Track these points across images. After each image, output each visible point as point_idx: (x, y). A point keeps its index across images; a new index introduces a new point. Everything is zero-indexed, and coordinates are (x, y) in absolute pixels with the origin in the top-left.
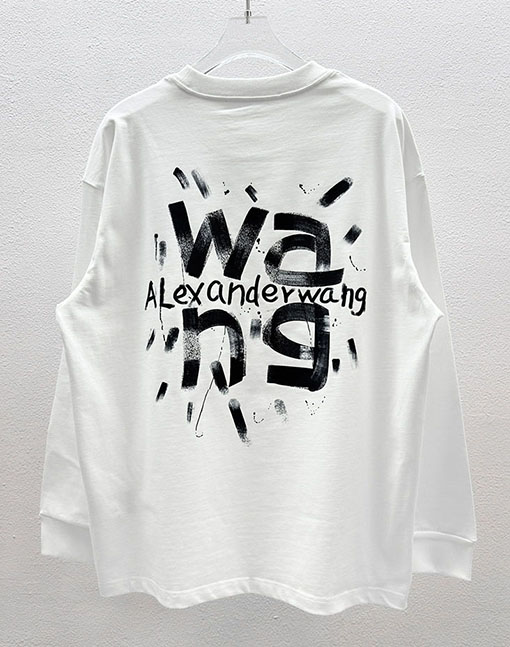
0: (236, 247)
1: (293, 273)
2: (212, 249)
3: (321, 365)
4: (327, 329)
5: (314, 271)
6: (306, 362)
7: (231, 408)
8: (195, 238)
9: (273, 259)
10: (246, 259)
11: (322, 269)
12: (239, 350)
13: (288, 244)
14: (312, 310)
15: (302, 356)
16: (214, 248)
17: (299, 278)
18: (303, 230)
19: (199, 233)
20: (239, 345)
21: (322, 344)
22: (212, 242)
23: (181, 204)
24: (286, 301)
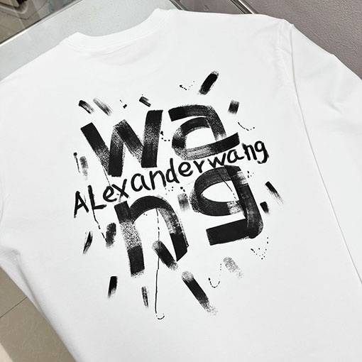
0: (145, 143)
1: (198, 148)
2: (126, 150)
3: (252, 213)
4: (243, 182)
5: (215, 141)
6: (237, 216)
7: (186, 282)
8: (109, 147)
9: (178, 143)
10: (156, 150)
11: (220, 138)
12: (175, 225)
13: (186, 129)
14: (225, 171)
15: (232, 211)
16: (127, 149)
17: (205, 151)
18: (194, 115)
19: (112, 142)
20: (174, 220)
21: (244, 195)
22: (124, 146)
23: (91, 125)
24: (201, 171)
